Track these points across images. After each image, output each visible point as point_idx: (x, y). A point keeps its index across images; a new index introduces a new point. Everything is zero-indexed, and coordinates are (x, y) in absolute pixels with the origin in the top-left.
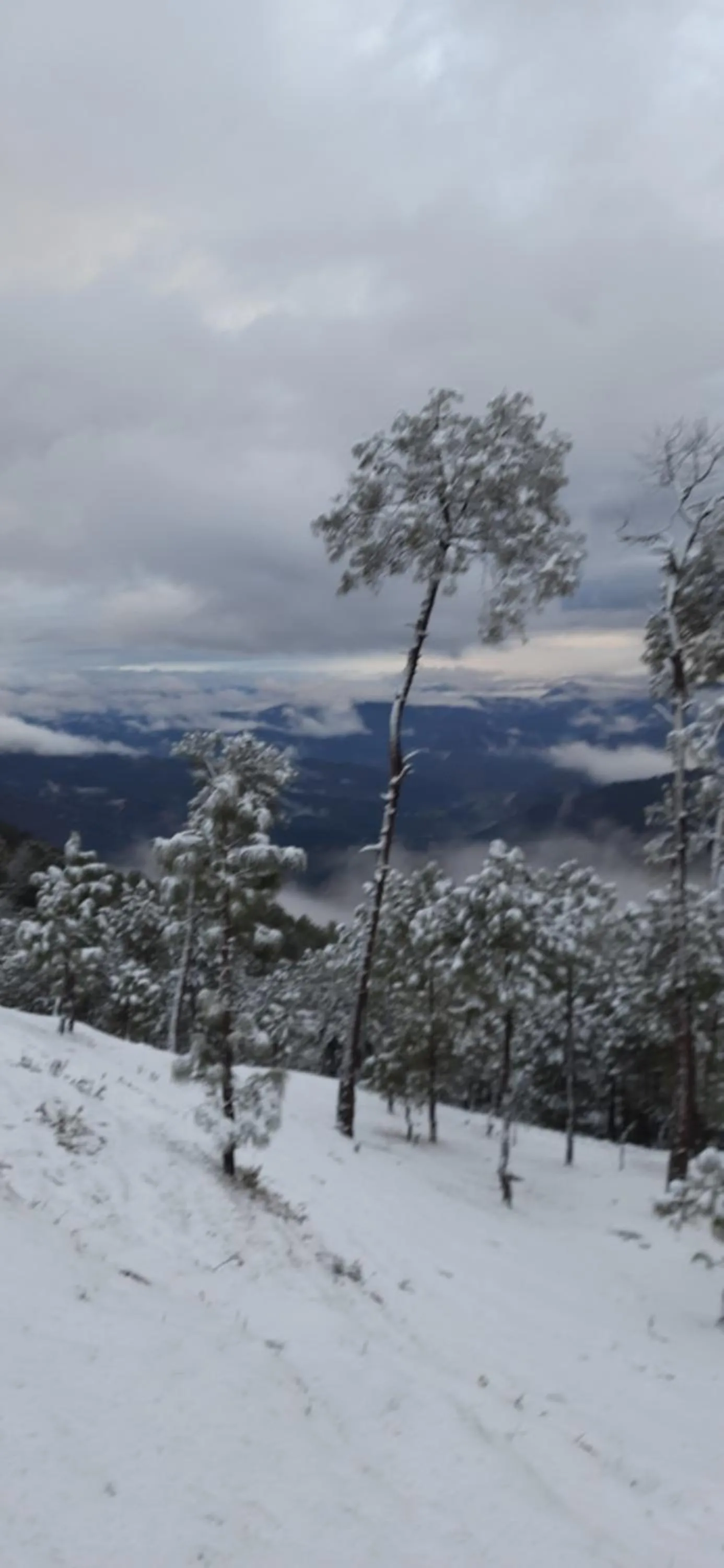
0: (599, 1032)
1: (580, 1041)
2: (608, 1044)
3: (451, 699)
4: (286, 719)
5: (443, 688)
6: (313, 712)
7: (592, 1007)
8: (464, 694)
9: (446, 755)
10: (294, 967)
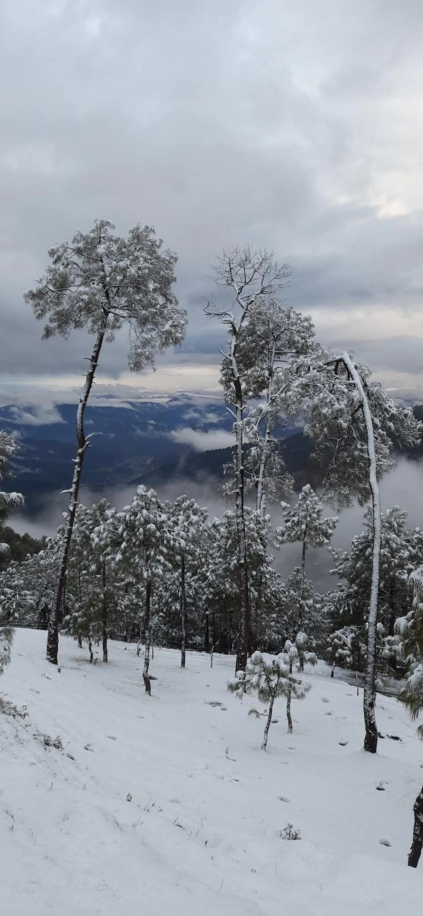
0: (200, 590)
1: (190, 597)
2: (204, 597)
3: (115, 403)
4: (12, 413)
5: (111, 397)
6: (30, 410)
7: (196, 577)
8: (123, 400)
9: (112, 436)
10: (20, 565)
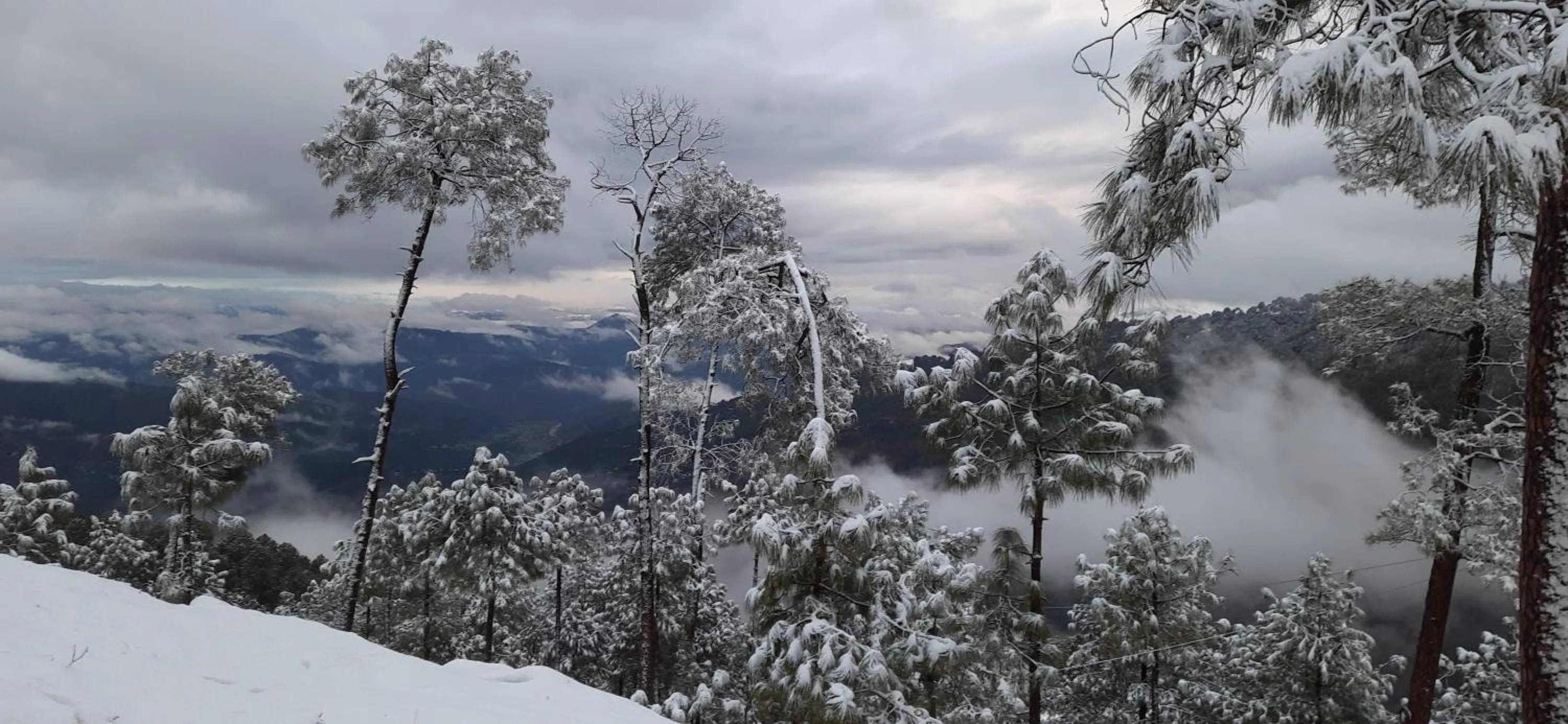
0: (607, 637)
1: (589, 647)
2: (611, 648)
3: (499, 328)
4: (321, 347)
5: (489, 316)
6: (344, 336)
7: (601, 615)
8: (512, 323)
9: (488, 386)
10: (298, 599)
